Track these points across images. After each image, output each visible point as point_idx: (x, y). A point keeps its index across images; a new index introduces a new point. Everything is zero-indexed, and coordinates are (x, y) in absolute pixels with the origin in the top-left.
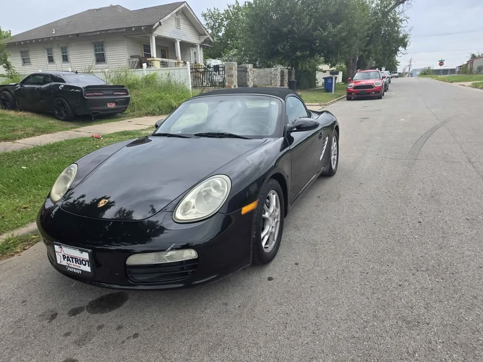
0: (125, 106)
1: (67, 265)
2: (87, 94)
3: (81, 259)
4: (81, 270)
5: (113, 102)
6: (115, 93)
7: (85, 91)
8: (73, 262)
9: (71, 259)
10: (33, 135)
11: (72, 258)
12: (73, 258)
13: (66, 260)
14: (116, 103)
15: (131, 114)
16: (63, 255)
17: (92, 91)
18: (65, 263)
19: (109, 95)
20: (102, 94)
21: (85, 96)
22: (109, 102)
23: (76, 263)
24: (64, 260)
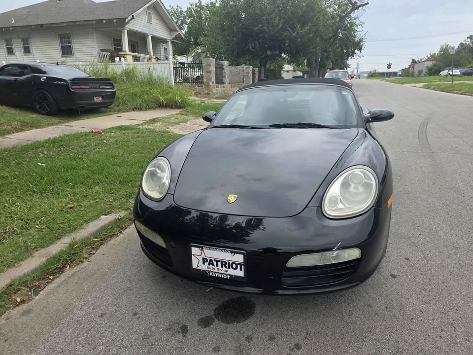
0: (111, 100)
1: (208, 269)
2: (73, 87)
3: (231, 262)
4: (229, 275)
5: (99, 96)
6: (101, 87)
7: (71, 83)
8: (217, 266)
9: (215, 263)
10: (21, 130)
11: (217, 261)
12: (219, 261)
13: (207, 264)
14: (103, 97)
15: (117, 108)
16: (203, 259)
17: (79, 84)
18: (204, 267)
19: (96, 88)
20: (88, 87)
21: (72, 89)
23: (222, 267)
24: (204, 264)
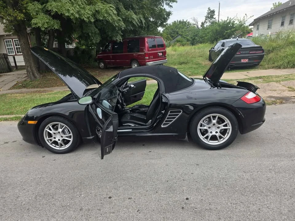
22: (243, 59)
